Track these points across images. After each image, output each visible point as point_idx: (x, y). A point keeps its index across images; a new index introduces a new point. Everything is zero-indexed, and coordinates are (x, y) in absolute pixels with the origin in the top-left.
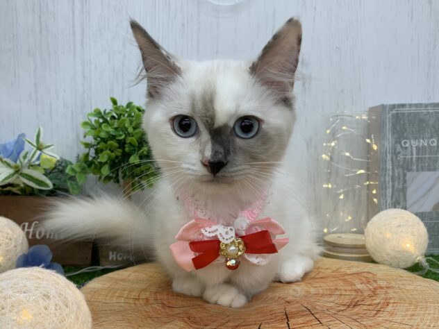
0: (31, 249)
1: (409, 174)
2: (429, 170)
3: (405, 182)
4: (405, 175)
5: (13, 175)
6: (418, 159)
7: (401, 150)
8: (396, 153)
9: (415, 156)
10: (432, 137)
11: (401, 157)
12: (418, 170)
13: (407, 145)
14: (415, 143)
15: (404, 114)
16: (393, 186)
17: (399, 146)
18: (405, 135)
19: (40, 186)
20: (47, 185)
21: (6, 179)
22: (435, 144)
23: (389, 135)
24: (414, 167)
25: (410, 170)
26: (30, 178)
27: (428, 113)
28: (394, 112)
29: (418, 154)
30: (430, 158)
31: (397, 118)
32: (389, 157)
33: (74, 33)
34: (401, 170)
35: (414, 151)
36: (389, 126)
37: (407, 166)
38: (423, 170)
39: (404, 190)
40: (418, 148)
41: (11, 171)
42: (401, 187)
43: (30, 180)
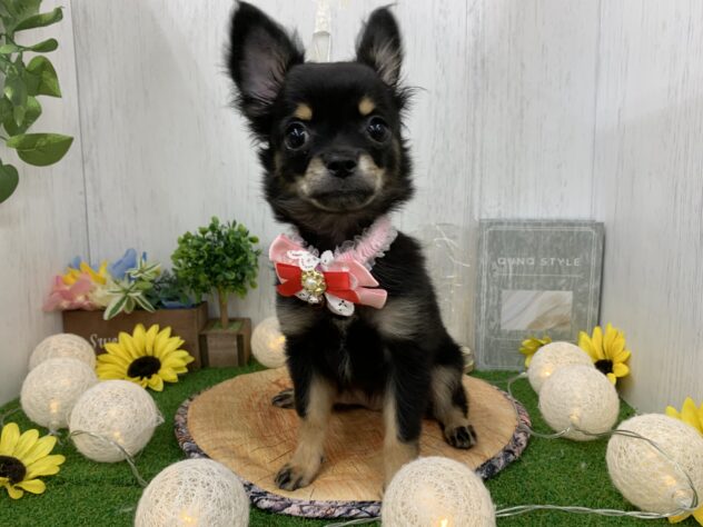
1: (504, 292)
2: (526, 288)
3: (500, 299)
4: (500, 292)
6: (514, 277)
7: (496, 267)
8: (491, 271)
9: (511, 275)
10: (529, 256)
11: (496, 274)
12: (513, 288)
13: (504, 263)
14: (511, 262)
15: (501, 232)
16: (488, 302)
17: (494, 264)
18: (502, 252)
22: (533, 263)
23: (486, 253)
24: (510, 285)
25: (506, 288)
27: (527, 232)
28: (491, 229)
29: (514, 272)
30: (526, 277)
31: (494, 236)
32: (484, 274)
34: (496, 288)
35: (511, 269)
36: (485, 243)
37: (502, 284)
38: (519, 288)
39: (499, 307)
40: (514, 266)
42: (496, 303)
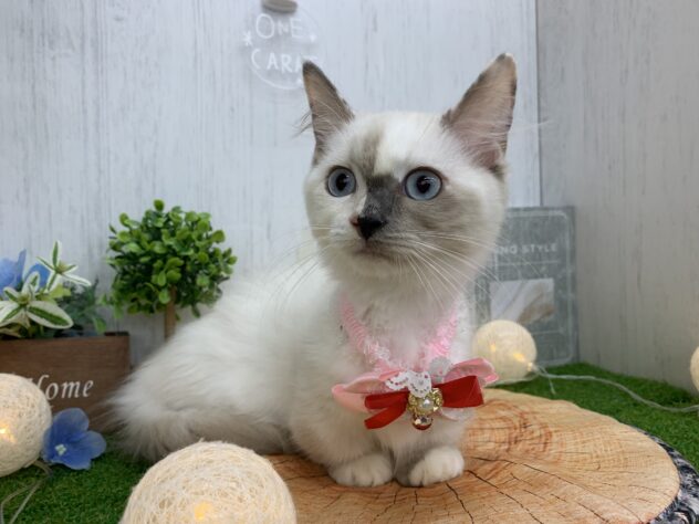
0: (56, 417)
1: (492, 285)
2: (512, 279)
3: (488, 293)
4: (488, 286)
5: (18, 310)
6: (500, 268)
9: (496, 265)
10: (511, 244)
12: (500, 280)
19: (56, 323)
20: (65, 323)
21: (9, 317)
22: (515, 252)
24: (497, 277)
25: (493, 280)
26: (42, 314)
29: (499, 263)
30: (511, 267)
33: (85, 111)
35: (496, 259)
38: (505, 279)
39: (488, 302)
40: (499, 256)
41: (15, 305)
42: (484, 298)
43: (42, 317)
